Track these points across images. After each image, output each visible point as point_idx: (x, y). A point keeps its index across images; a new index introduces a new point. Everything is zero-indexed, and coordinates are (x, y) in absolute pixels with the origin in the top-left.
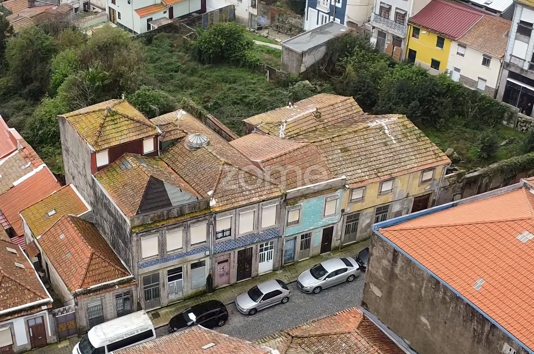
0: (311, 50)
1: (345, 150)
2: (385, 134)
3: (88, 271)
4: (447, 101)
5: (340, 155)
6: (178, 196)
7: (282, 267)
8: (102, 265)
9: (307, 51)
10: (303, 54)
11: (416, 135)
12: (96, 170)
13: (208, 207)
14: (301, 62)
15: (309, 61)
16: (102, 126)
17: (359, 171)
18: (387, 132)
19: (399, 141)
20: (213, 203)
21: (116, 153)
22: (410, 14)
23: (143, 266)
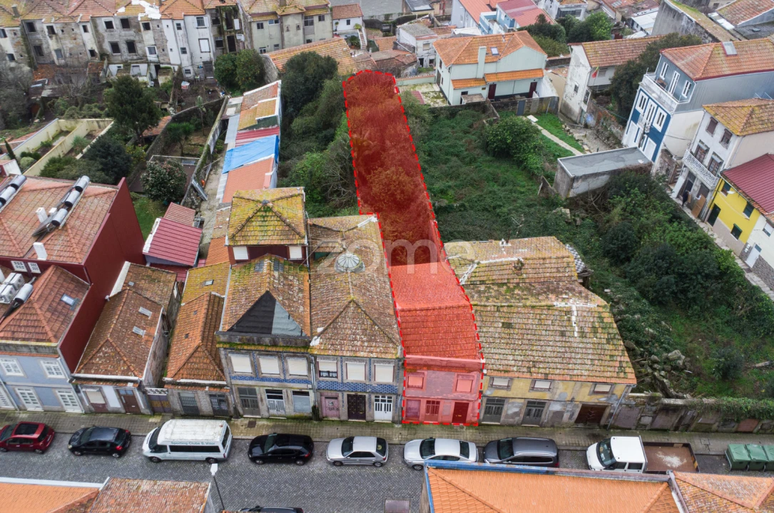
0: (585, 177)
1: (508, 325)
2: (569, 320)
3: (187, 361)
4: (714, 286)
5: (499, 330)
6: (282, 324)
7: (401, 422)
8: (204, 361)
9: (581, 177)
10: (574, 179)
11: (609, 334)
12: (234, 262)
13: (307, 345)
14: (571, 187)
15: (580, 188)
16: (249, 220)
17: (511, 357)
18: (574, 319)
19: (583, 334)
20: (315, 342)
21: (257, 252)
22: (726, 166)
23: (235, 378)
